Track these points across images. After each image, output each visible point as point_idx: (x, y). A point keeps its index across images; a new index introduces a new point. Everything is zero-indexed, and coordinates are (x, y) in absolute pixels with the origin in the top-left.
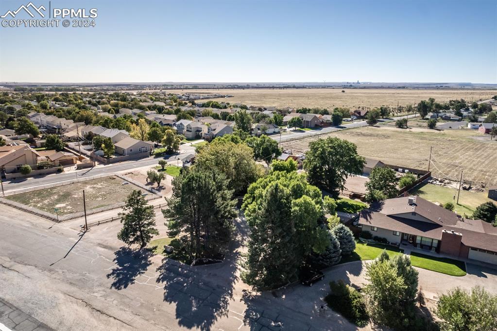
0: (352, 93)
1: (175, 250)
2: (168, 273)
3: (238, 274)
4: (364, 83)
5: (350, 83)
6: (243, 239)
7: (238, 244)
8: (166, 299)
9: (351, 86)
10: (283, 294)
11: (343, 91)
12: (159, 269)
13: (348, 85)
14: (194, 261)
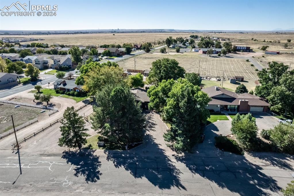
0: (119, 35)
1: (106, 144)
2: (117, 159)
3: (161, 147)
4: (122, 30)
5: (114, 30)
9: (115, 31)
11: (114, 35)
12: (108, 158)
13: (113, 31)
14: (126, 147)
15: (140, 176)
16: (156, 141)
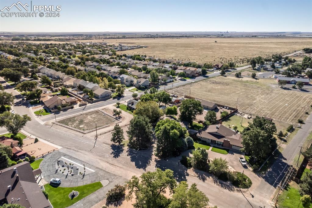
1: (131, 145)
2: (130, 153)
3: (153, 153)
6: (155, 141)
7: (153, 143)
8: (131, 161)
9: (223, 35)
10: (168, 159)
12: (127, 151)
13: (221, 34)
14: (138, 149)
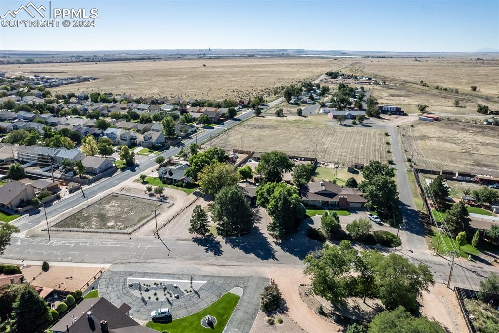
1: (223, 232)
2: (233, 243)
8: (246, 253)
9: (205, 54)
11: (204, 66)
12: (226, 243)
14: (239, 235)
15: (249, 253)
16: (261, 231)
